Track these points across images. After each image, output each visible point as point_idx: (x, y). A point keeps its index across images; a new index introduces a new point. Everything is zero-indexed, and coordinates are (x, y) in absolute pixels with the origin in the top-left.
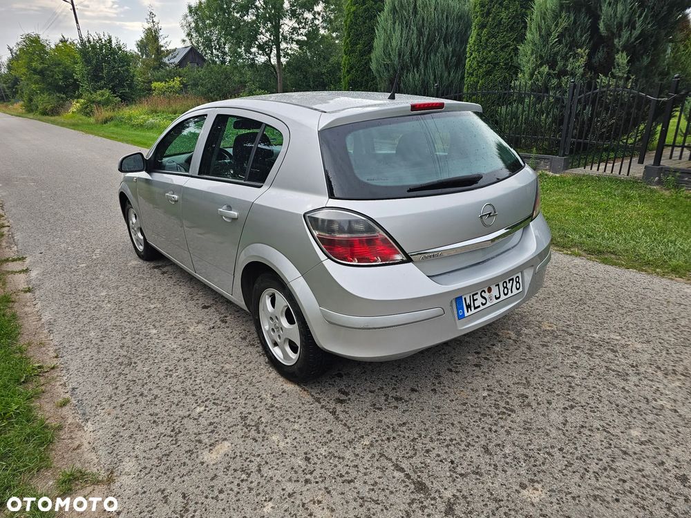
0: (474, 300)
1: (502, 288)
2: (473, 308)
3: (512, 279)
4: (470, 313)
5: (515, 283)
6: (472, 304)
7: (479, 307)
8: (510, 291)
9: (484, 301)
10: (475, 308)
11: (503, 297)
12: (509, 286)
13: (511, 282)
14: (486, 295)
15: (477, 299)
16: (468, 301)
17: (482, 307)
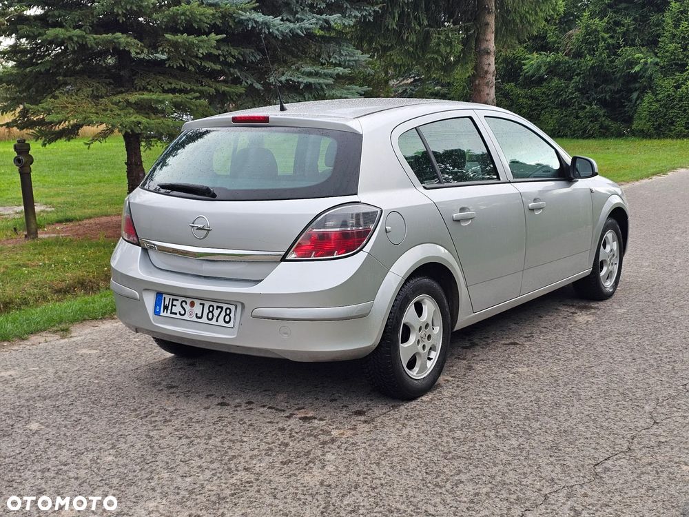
0: (173, 305)
1: (206, 311)
2: (169, 311)
3: (222, 308)
4: (165, 314)
5: (223, 313)
6: (170, 308)
7: (176, 314)
8: (215, 318)
9: (183, 312)
10: (171, 313)
11: (204, 319)
12: (216, 312)
13: (219, 310)
14: (187, 307)
15: (175, 306)
16: (167, 302)
17: (178, 316)
